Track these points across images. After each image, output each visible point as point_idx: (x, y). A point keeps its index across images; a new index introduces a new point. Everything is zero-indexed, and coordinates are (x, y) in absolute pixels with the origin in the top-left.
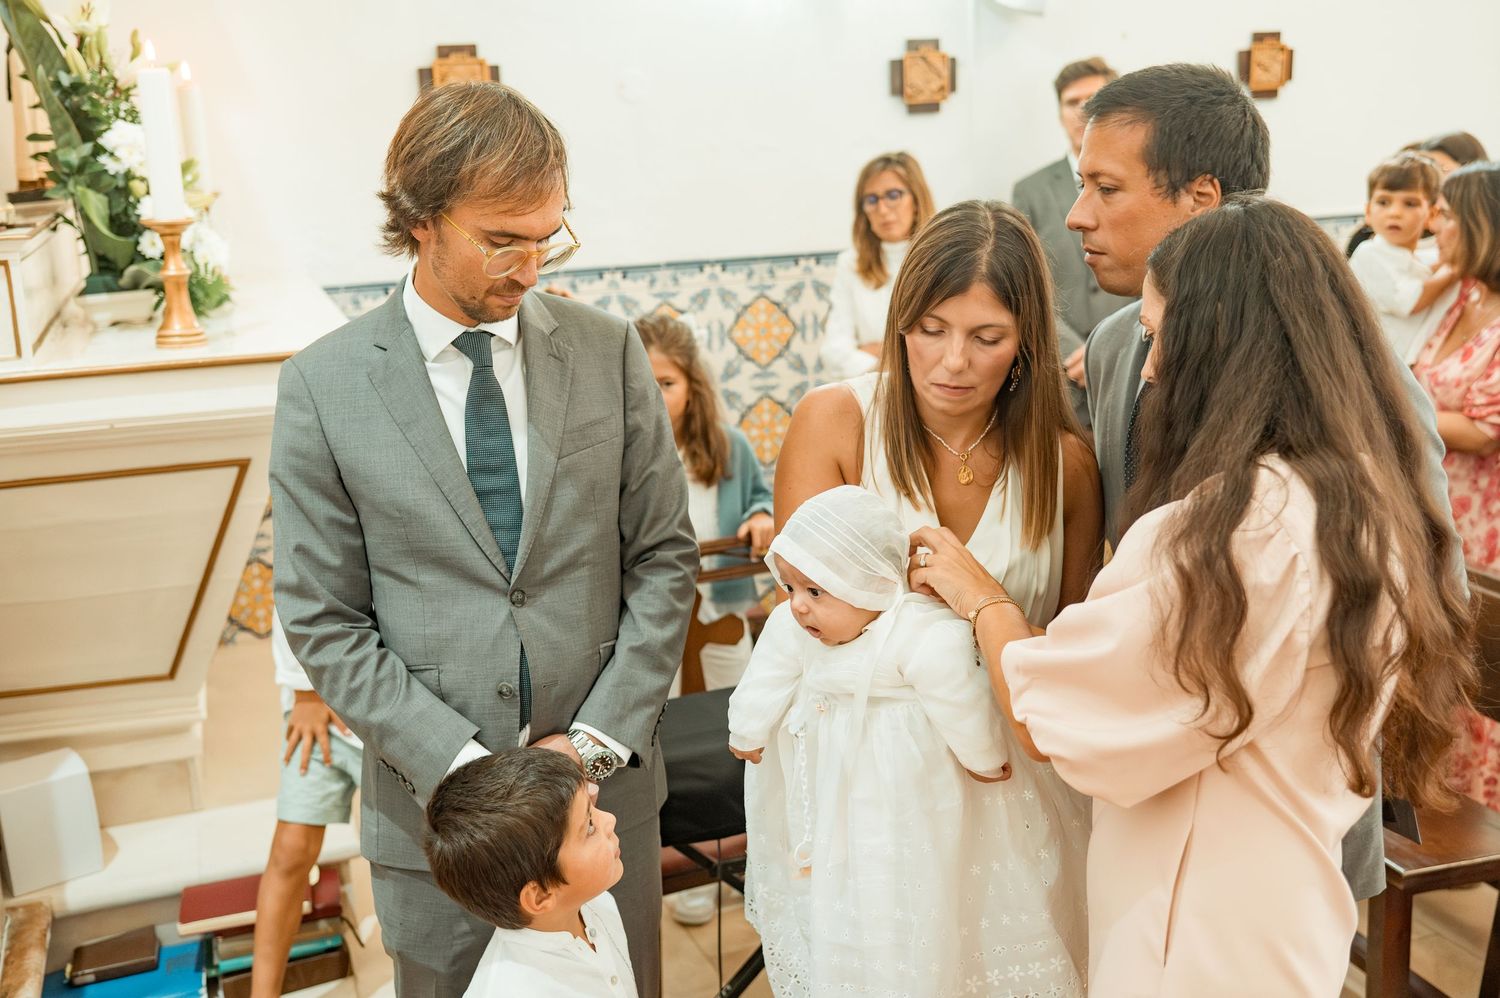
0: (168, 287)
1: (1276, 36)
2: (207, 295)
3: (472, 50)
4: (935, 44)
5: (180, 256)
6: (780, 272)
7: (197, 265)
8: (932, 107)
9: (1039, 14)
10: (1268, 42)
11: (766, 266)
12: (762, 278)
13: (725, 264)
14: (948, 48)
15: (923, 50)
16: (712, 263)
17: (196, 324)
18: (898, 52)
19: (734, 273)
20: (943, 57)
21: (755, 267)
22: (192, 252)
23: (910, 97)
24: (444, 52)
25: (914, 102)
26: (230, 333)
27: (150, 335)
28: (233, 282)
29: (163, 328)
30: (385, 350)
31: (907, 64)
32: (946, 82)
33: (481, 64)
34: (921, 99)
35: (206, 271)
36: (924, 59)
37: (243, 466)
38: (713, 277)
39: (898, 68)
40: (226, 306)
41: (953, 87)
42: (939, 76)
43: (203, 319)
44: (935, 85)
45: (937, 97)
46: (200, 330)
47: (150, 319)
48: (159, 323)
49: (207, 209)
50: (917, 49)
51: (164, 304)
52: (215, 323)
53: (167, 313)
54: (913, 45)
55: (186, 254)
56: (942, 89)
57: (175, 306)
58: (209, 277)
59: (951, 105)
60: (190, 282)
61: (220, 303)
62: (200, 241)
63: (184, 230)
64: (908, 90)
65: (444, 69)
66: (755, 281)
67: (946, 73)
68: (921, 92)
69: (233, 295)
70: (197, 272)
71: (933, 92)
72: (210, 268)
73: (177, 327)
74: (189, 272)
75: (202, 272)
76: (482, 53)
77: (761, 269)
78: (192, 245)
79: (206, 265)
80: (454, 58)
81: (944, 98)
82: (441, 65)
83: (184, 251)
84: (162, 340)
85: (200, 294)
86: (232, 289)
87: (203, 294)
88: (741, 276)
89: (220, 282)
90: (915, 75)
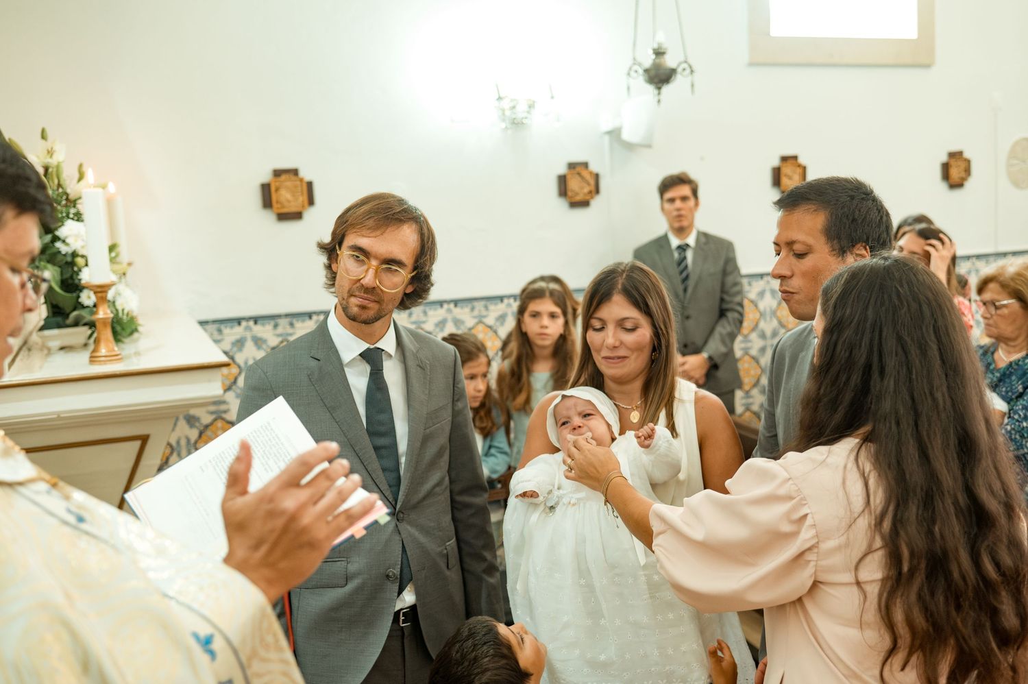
0: (98, 324)
1: (795, 158)
2: (123, 329)
3: (295, 172)
4: (585, 165)
5: (106, 306)
6: (492, 307)
7: (117, 310)
8: (585, 204)
9: (649, 146)
10: (790, 162)
11: (483, 303)
12: (480, 311)
13: (456, 302)
14: (594, 167)
15: (578, 169)
16: (448, 302)
17: (116, 349)
18: (562, 170)
19: (462, 308)
20: (591, 173)
21: (476, 304)
22: (114, 302)
23: (571, 197)
24: (278, 173)
25: (573, 200)
26: (137, 354)
27: (85, 356)
28: (140, 321)
29: (94, 351)
30: (319, 360)
31: (568, 177)
32: (593, 188)
33: (301, 180)
34: (578, 198)
35: (123, 314)
36: (579, 174)
37: (144, 439)
38: (449, 311)
39: (562, 180)
40: (136, 335)
41: (597, 191)
42: (589, 184)
43: (120, 344)
44: (586, 190)
45: (587, 198)
46: (118, 353)
47: (86, 345)
48: (92, 347)
49: (124, 274)
50: (574, 168)
51: (95, 335)
52: (128, 347)
53: (97, 342)
54: (572, 166)
55: (110, 303)
56: (590, 192)
57: (103, 337)
58: (125, 317)
59: (596, 202)
60: (113, 322)
61: (131, 333)
62: (119, 294)
63: (110, 289)
64: (569, 194)
65: (277, 184)
66: (476, 313)
67: (592, 182)
68: (577, 194)
69: (140, 329)
70: (117, 314)
71: (585, 194)
72: (126, 312)
73: (103, 351)
74: (112, 315)
75: (120, 314)
76: (302, 174)
77: (479, 306)
78: (114, 298)
79: (123, 310)
80: (283, 177)
81: (592, 198)
82: (276, 182)
83: (109, 301)
84: (93, 359)
85: (118, 328)
86: (140, 325)
87: (122, 328)
88: (467, 310)
89: (132, 320)
90: (574, 184)
